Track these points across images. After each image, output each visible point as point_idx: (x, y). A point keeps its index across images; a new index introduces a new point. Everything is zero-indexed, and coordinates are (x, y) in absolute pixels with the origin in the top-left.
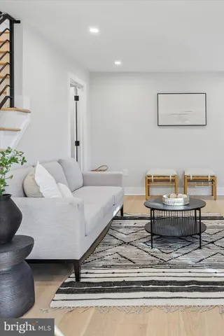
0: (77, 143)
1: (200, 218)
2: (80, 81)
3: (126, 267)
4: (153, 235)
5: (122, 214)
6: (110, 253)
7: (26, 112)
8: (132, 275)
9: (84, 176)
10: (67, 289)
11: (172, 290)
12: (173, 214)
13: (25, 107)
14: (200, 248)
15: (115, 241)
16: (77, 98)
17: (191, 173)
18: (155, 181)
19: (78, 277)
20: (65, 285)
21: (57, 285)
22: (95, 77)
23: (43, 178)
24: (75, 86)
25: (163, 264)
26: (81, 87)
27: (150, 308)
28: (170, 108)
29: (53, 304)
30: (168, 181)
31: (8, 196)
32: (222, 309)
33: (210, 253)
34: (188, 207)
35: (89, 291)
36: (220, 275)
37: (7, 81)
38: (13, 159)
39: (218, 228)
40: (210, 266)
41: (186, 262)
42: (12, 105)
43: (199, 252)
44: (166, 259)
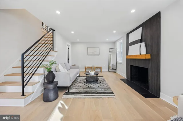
0: (69, 59)
1: (98, 77)
3: (80, 88)
4: (87, 81)
5: (79, 76)
6: (76, 85)
7: (57, 52)
8: (81, 90)
9: (70, 67)
10: (66, 93)
11: (91, 94)
12: (92, 76)
13: (56, 51)
14: (98, 84)
15: (78, 82)
16: (68, 48)
17: (96, 66)
18: (87, 68)
19: (69, 91)
20: (66, 92)
21: (64, 92)
22: (73, 43)
23: (60, 67)
24: (68, 45)
25: (89, 87)
27: (86, 98)
28: (91, 51)
29: (63, 97)
30: (90, 68)
31: (52, 72)
32: (103, 98)
33: (100, 85)
34: (95, 74)
35: (71, 94)
36: (103, 90)
37: (52, 44)
38: (53, 63)
39: (102, 79)
40: (100, 88)
41: (94, 87)
42: (53, 50)
43: (98, 85)
44: (90, 86)
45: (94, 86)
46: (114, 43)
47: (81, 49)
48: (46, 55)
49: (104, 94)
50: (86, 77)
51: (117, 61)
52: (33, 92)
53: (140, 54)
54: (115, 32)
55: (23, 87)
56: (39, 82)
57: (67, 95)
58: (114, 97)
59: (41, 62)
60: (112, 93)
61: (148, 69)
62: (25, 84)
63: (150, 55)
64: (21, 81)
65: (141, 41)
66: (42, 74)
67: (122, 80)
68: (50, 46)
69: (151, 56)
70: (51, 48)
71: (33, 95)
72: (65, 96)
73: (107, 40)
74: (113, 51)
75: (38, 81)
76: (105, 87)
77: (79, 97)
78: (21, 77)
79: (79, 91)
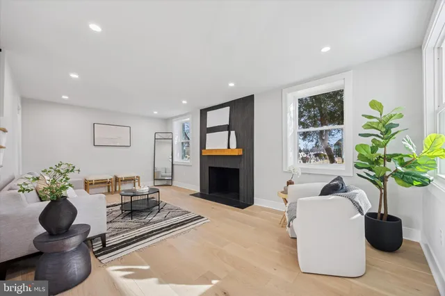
18: (96, 184)
20: (96, 252)
29: (104, 261)
33: (166, 213)
40: (172, 218)
43: (160, 213)
44: (147, 221)
45: (155, 219)
46: (167, 121)
50: (122, 204)
51: (175, 160)
53: (229, 148)
54: (184, 102)
57: (110, 254)
58: (208, 221)
60: (200, 217)
61: (238, 170)
63: (241, 150)
65: (228, 128)
67: (195, 195)
69: (243, 151)
73: (156, 113)
74: (163, 138)
76: (179, 214)
79: (134, 236)
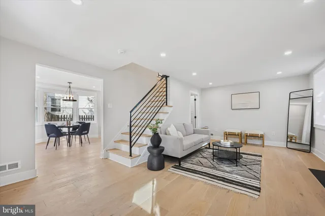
0: (195, 117)
2: (196, 93)
3: (199, 165)
5: (209, 147)
6: (195, 159)
7: (171, 107)
8: (199, 168)
9: (194, 130)
10: (175, 167)
11: (211, 178)
13: (171, 105)
14: (237, 166)
15: (201, 156)
16: (195, 100)
17: (249, 132)
19: (180, 164)
20: (175, 165)
21: (173, 165)
22: (203, 90)
24: (195, 95)
25: (214, 168)
26: (197, 95)
27: (199, 181)
29: (169, 170)
30: (236, 135)
31: (158, 133)
32: (229, 191)
33: (240, 169)
34: (232, 146)
35: (181, 170)
36: (240, 179)
37: (165, 97)
38: (159, 122)
39: (255, 160)
40: (236, 174)
41: (226, 170)
42: (167, 105)
43: (235, 168)
44: (217, 166)
46: (309, 76)
47: (219, 98)
48: (156, 112)
49: (237, 185)
52: (140, 155)
55: (131, 147)
56: (147, 145)
57: (175, 169)
58: (256, 197)
59: (150, 121)
60: (258, 189)
62: (132, 143)
64: (129, 140)
66: (149, 136)
68: (162, 100)
70: (163, 102)
71: (140, 158)
72: (172, 170)
75: (145, 144)
76: (249, 175)
77: (189, 176)
78: (129, 136)
